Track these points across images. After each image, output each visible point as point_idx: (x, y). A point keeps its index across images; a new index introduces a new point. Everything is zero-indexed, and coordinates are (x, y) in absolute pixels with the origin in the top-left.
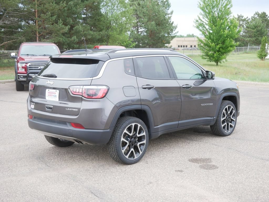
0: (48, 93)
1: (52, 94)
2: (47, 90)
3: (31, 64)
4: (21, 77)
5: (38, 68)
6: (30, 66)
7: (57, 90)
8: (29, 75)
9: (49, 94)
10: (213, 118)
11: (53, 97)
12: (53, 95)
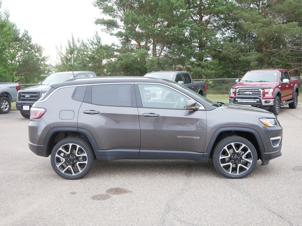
3: (239, 90)
4: (232, 101)
5: (244, 93)
6: (238, 91)
8: (235, 100)
10: (203, 154)
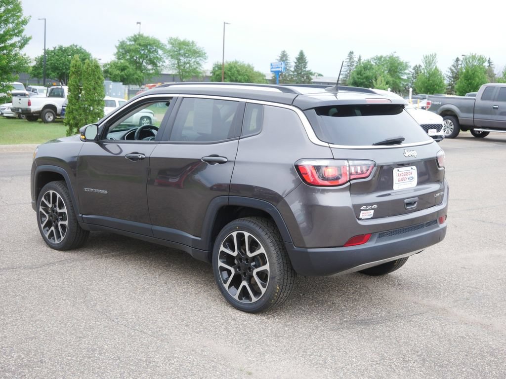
0: (398, 176)
1: (406, 176)
2: (395, 171)
7: (412, 167)
9: (401, 177)
11: (408, 180)
12: (408, 176)
